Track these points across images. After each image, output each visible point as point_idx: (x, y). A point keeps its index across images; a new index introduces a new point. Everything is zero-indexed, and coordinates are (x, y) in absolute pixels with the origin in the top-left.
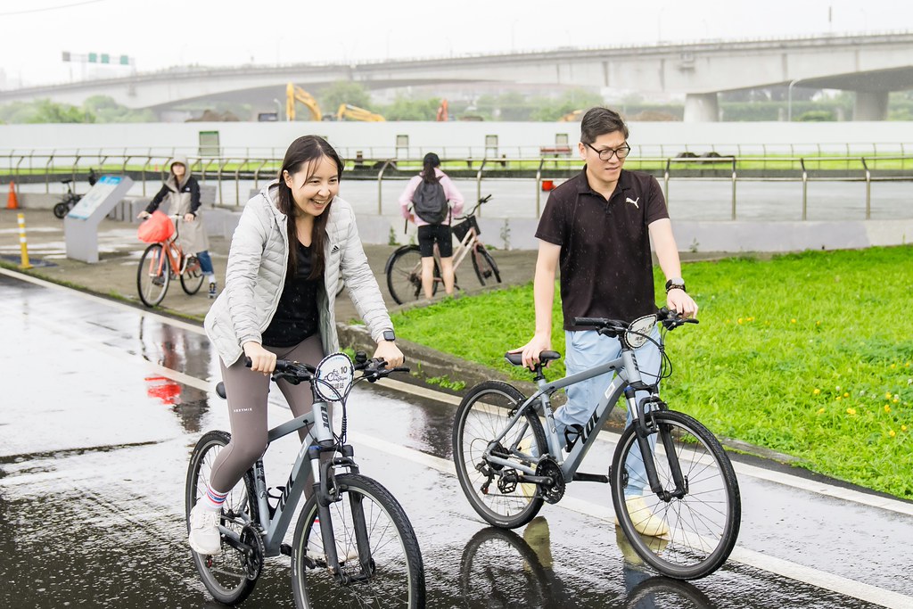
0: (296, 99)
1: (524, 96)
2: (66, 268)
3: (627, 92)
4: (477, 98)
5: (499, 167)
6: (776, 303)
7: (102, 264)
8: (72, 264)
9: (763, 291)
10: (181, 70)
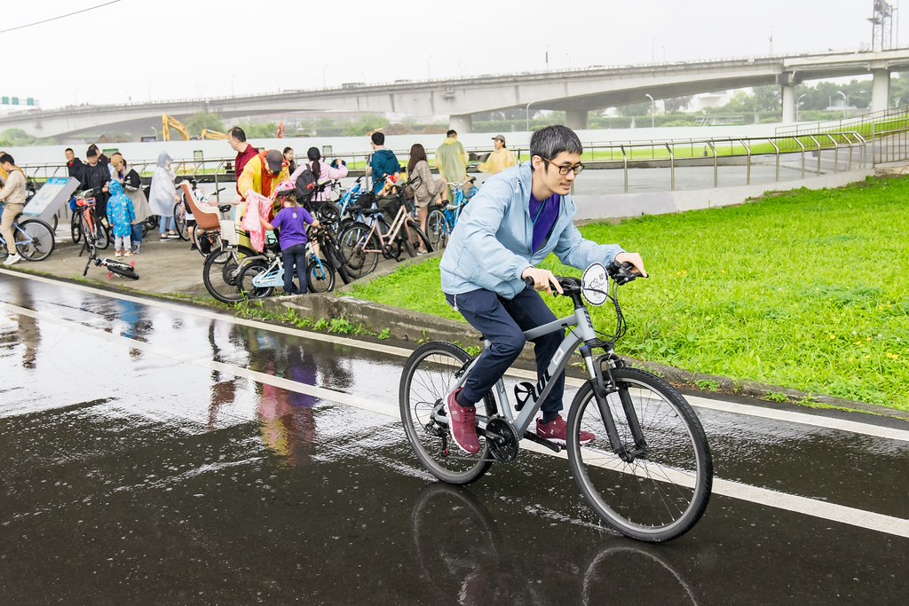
0: (170, 126)
3: (406, 116)
4: (302, 123)
10: (76, 109)
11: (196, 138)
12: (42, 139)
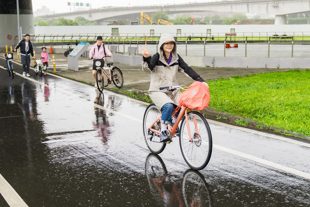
0: (144, 18)
1: (220, 16)
2: (68, 73)
3: (255, 14)
4: (204, 17)
5: (212, 40)
6: (308, 86)
7: (80, 71)
8: (70, 71)
9: (303, 82)
10: (106, 8)
11: (155, 24)
12: (91, 21)
